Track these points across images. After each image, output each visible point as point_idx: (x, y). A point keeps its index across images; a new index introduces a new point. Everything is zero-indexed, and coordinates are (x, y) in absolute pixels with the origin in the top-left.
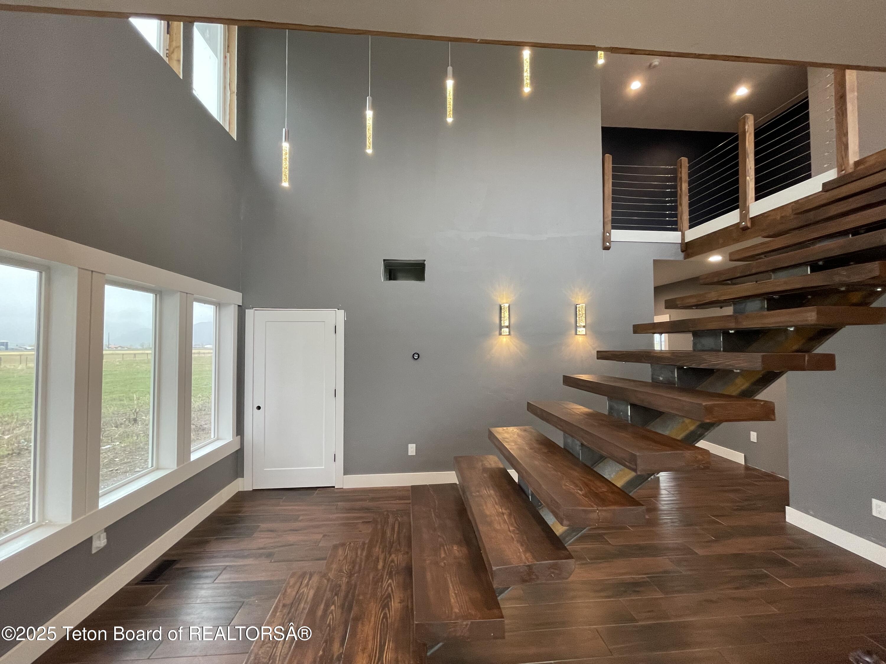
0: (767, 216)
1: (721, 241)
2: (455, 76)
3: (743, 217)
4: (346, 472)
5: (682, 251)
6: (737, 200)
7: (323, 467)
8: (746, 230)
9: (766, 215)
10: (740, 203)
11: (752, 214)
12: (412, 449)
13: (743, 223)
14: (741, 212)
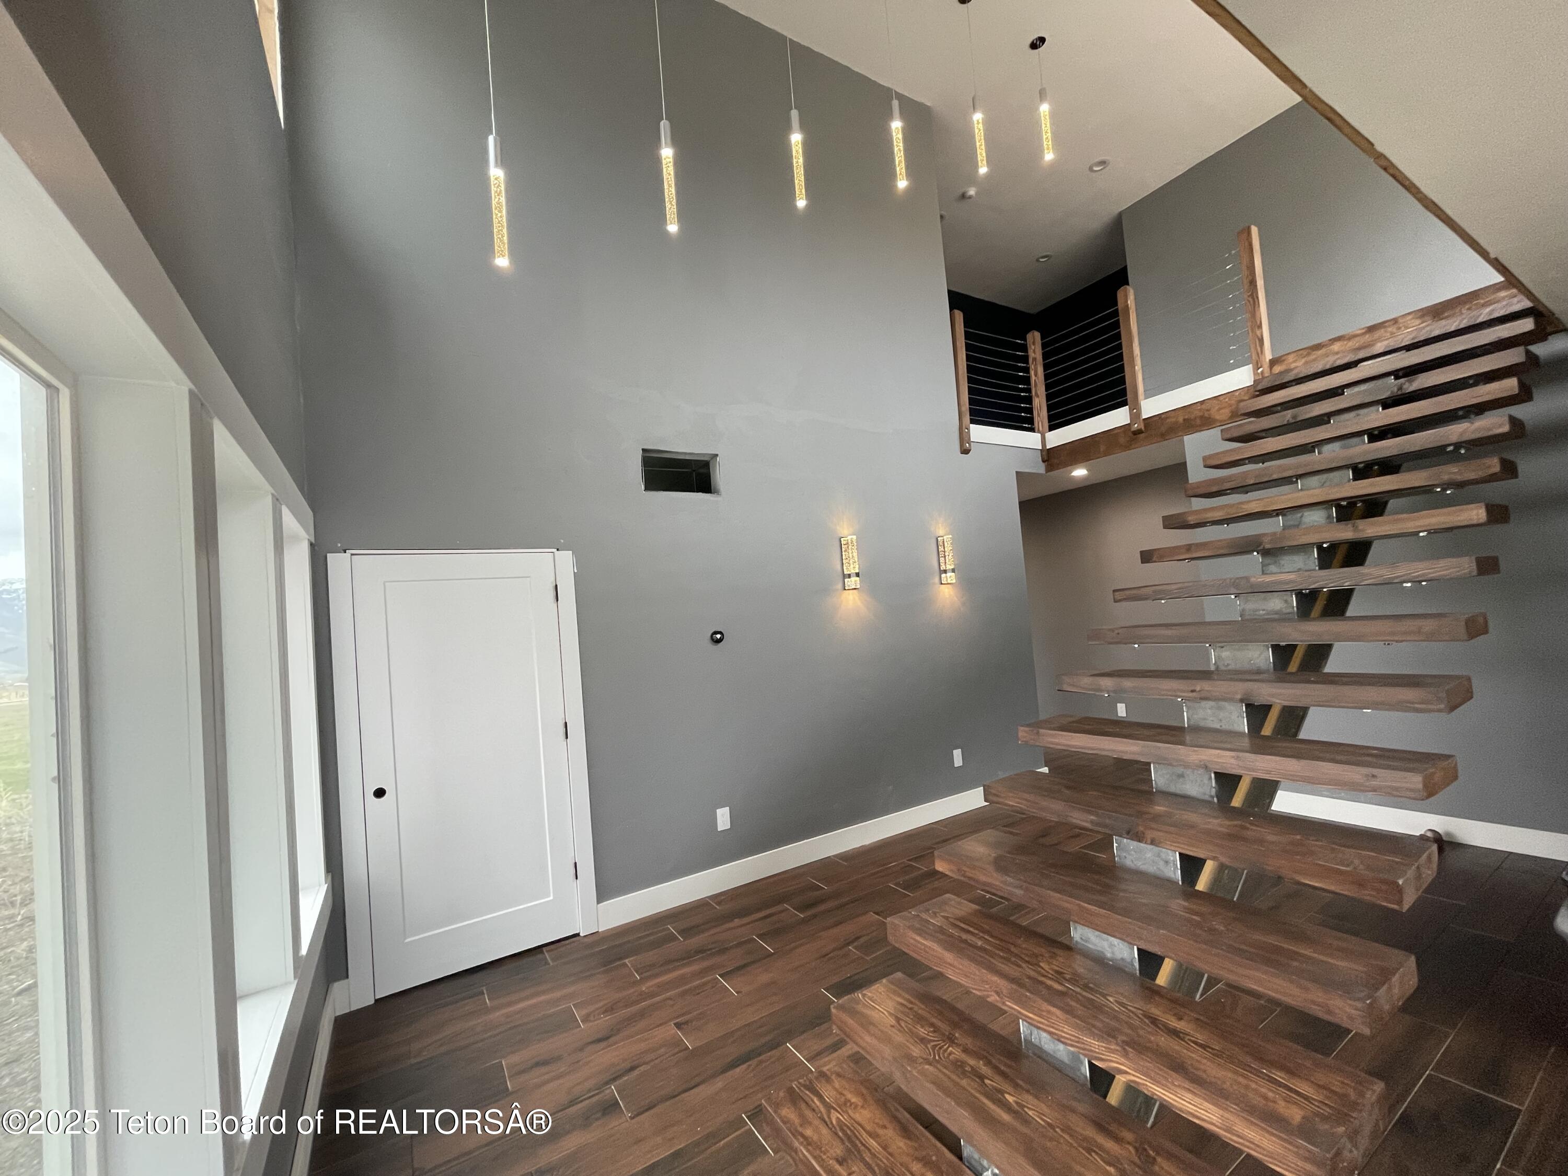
0: (1167, 418)
1: (1102, 448)
2: (803, 128)
3: (1135, 415)
4: (603, 893)
5: (1044, 461)
6: (1124, 392)
7: (551, 898)
8: (1139, 433)
9: (1163, 416)
10: (1129, 396)
11: (1145, 415)
12: (723, 819)
13: (1136, 425)
14: (1131, 410)
